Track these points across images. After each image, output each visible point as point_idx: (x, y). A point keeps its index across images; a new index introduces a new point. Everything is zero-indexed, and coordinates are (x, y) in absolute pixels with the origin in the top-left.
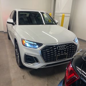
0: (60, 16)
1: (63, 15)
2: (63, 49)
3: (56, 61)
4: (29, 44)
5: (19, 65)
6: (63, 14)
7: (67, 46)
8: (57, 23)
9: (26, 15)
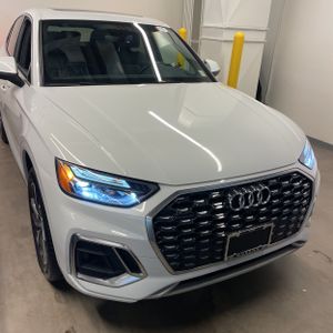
0: (226, 41)
1: (235, 38)
2: (256, 202)
3: (222, 259)
4: (92, 183)
5: (48, 276)
6: (239, 34)
7: (272, 188)
8: (216, 73)
9: (78, 34)
